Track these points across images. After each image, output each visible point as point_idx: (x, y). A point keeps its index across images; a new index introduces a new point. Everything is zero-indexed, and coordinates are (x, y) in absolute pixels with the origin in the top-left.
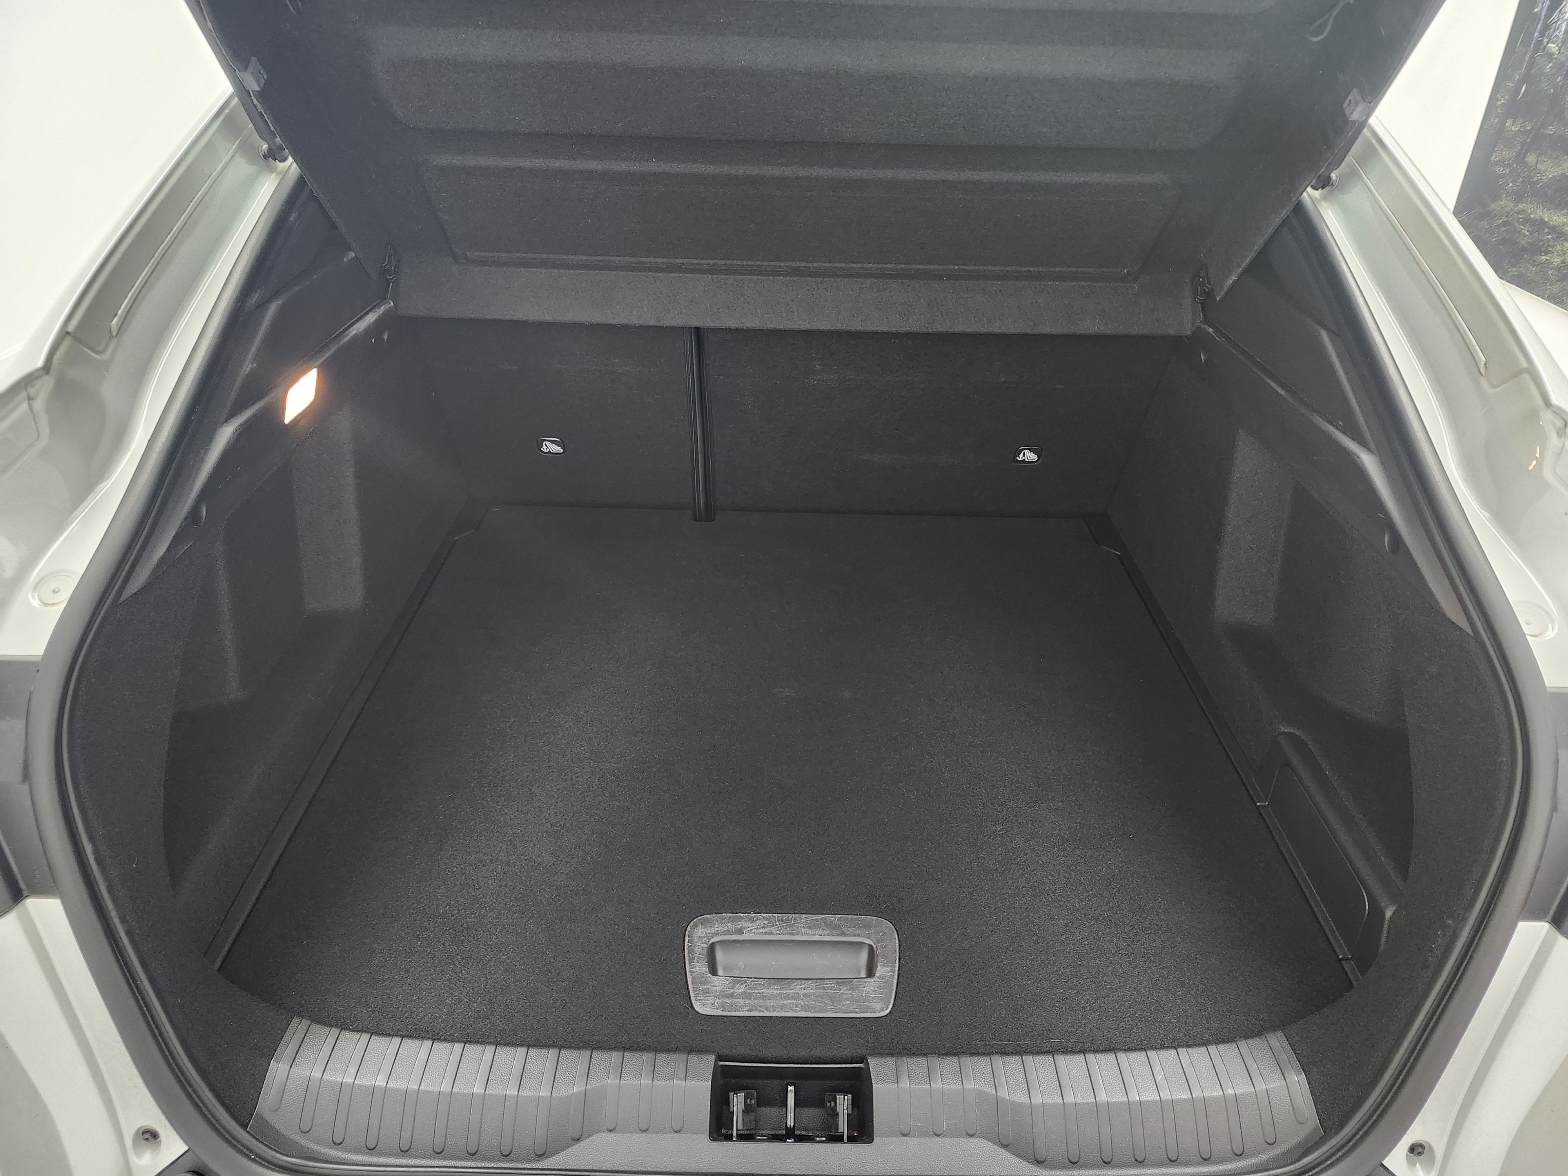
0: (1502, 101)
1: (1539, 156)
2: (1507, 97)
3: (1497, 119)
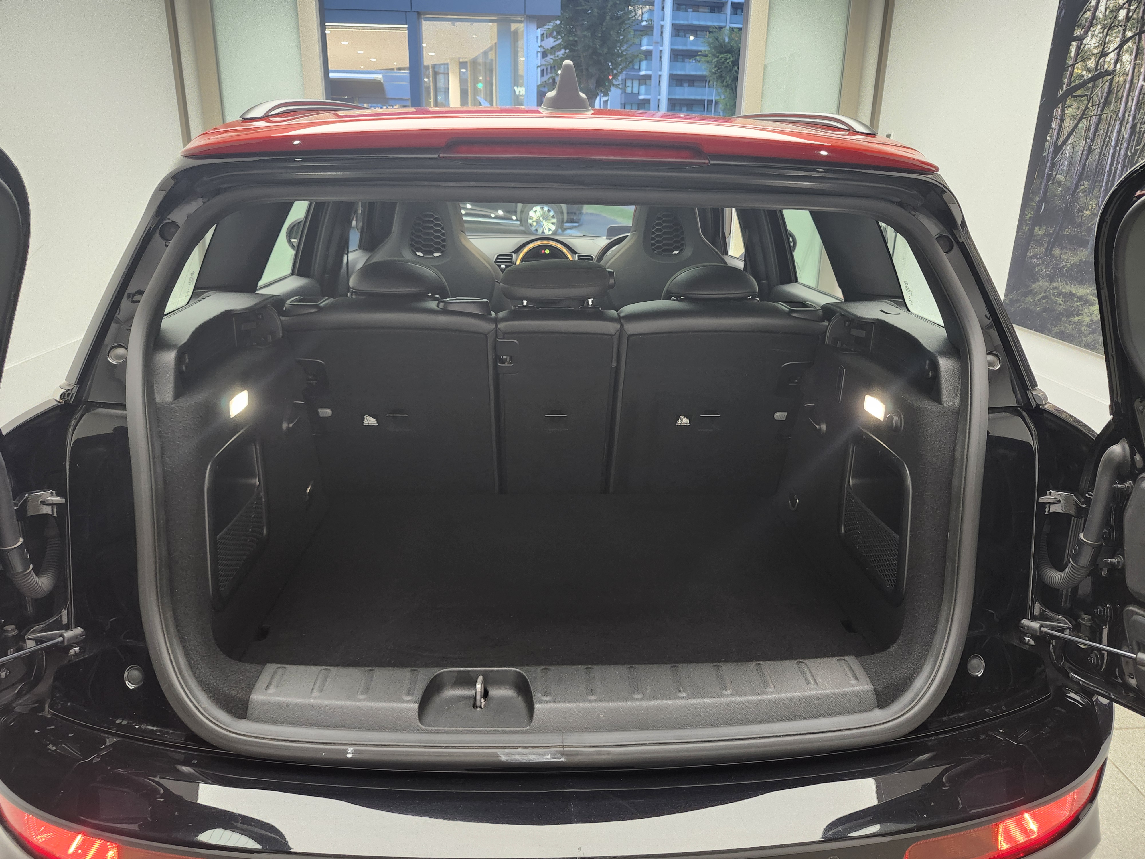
0: (1030, 216)
1: (1061, 249)
2: (1032, 213)
3: (1028, 228)
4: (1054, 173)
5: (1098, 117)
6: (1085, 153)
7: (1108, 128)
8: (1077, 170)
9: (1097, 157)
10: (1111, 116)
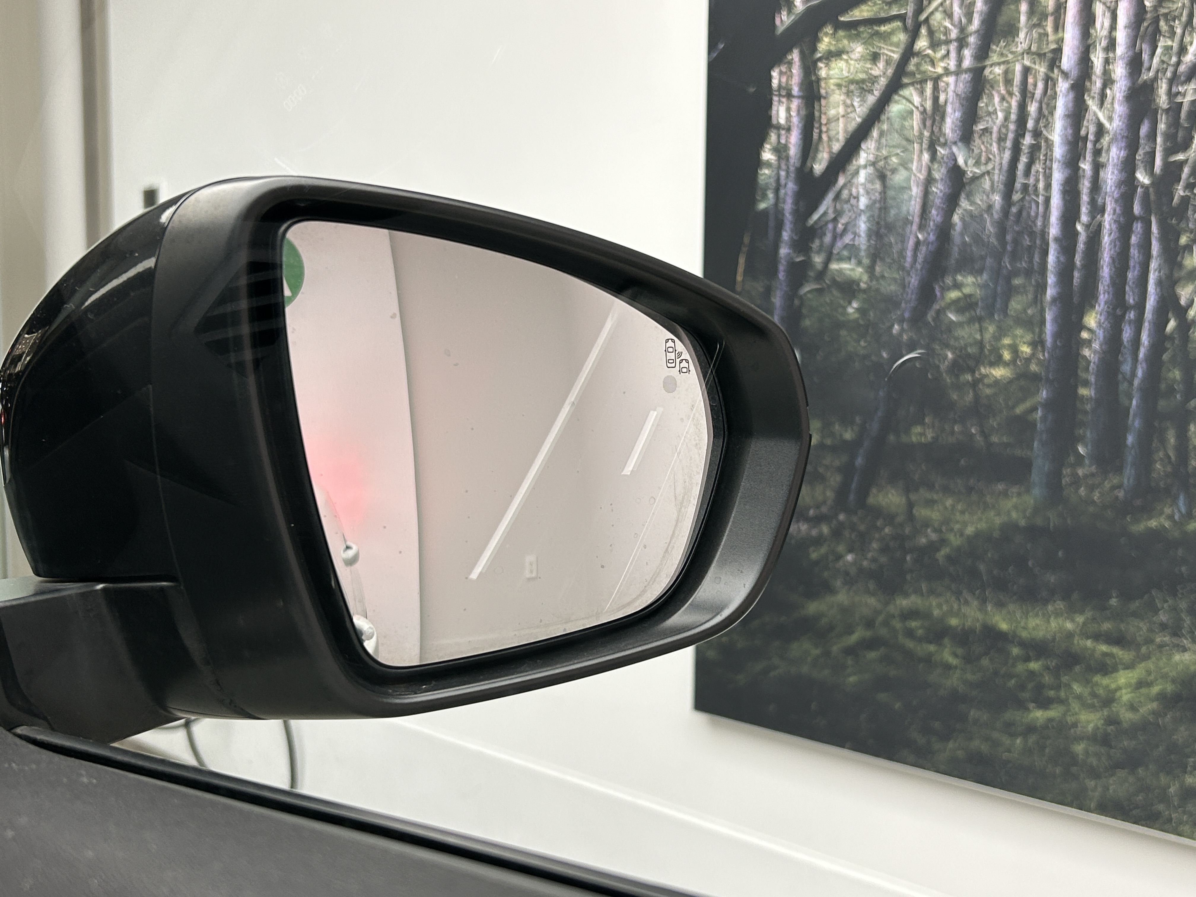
4: (818, 260)
5: (966, 77)
6: (938, 190)
7: (1022, 107)
8: (918, 243)
9: (997, 199)
10: (1026, 71)
